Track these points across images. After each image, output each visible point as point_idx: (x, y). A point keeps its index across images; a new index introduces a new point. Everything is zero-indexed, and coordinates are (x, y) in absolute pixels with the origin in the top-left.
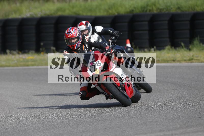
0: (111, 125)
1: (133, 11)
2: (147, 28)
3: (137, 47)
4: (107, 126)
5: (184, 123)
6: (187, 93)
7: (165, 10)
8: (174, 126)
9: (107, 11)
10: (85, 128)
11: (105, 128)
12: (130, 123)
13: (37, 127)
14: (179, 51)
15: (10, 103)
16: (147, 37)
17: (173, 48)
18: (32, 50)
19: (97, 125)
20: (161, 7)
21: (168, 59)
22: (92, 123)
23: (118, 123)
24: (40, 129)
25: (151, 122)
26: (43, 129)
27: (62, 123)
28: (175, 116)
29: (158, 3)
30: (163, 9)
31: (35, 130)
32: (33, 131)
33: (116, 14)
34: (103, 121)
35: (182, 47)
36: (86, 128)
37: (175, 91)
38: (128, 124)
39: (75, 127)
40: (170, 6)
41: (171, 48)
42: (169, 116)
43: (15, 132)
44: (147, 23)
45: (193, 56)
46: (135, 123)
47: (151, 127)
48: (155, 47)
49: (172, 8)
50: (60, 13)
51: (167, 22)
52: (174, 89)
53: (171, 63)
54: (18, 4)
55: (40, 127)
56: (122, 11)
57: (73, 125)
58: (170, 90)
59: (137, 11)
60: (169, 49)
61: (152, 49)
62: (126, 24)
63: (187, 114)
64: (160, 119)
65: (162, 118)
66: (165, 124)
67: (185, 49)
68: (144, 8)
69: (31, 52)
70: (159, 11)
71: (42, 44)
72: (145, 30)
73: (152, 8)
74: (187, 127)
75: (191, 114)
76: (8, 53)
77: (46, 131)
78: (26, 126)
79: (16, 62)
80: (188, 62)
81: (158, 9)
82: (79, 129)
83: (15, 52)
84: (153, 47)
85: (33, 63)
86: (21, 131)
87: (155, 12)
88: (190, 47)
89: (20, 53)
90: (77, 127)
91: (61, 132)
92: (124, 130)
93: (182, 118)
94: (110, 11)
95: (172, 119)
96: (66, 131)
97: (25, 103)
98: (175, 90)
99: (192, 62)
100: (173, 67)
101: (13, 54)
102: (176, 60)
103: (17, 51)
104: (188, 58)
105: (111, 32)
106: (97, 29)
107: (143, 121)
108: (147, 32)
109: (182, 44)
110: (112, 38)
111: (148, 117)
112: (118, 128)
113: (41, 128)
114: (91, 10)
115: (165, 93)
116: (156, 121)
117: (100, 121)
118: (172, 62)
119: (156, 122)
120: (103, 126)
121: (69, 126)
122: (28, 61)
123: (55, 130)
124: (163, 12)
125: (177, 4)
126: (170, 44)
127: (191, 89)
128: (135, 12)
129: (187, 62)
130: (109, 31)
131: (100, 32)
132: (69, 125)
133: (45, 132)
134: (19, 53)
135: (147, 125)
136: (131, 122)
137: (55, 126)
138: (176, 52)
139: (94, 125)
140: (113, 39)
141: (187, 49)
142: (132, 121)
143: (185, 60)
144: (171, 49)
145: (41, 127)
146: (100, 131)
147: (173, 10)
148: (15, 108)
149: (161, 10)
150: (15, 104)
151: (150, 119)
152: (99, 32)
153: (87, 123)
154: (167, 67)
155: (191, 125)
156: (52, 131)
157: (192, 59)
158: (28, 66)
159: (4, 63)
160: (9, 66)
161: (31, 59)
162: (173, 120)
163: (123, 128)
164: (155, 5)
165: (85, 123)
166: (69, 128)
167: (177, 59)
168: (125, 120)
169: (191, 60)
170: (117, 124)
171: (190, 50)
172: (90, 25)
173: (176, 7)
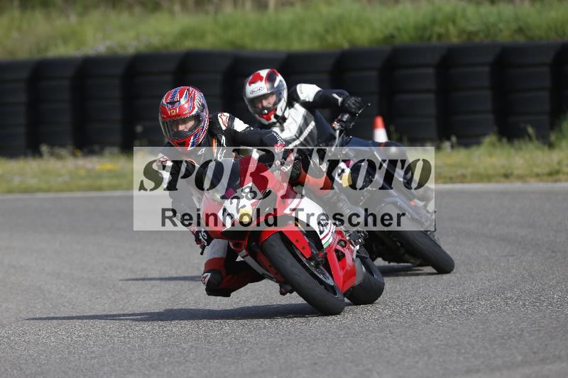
0: (331, 353)
1: (392, 37)
2: (431, 84)
3: (405, 139)
4: (321, 358)
5: (535, 350)
6: (542, 265)
7: (481, 35)
8: (506, 359)
9: (322, 39)
10: (259, 363)
11: (316, 364)
12: (385, 349)
13: (126, 361)
14: (521, 149)
15: (50, 292)
16: (432, 110)
17: (505, 140)
18: (112, 144)
19: (293, 355)
20: (471, 28)
21: (491, 172)
22: (277, 349)
23: (351, 349)
24: (135, 367)
25: (443, 347)
26: (142, 366)
27: (194, 350)
28: (511, 329)
29: (464, 16)
30: (476, 33)
31: (119, 367)
32: (114, 372)
33: (346, 46)
34: (308, 344)
35: (530, 138)
36: (262, 363)
37: (508, 261)
38: (377, 351)
39: (230, 359)
40: (495, 25)
41: (500, 140)
42: (492, 329)
43: (64, 372)
44: (431, 71)
45: (559, 163)
46: (399, 349)
47: (441, 360)
48: (454, 139)
49: (501, 30)
50: (189, 44)
51: (487, 69)
52: (505, 256)
53: (498, 182)
54: (73, 19)
55: (133, 359)
56: (363, 37)
57: (224, 356)
58: (495, 258)
59: (404, 39)
60: (493, 145)
61: (447, 144)
62: (374, 74)
63: (543, 324)
64: (467, 339)
65: (474, 336)
66: (481, 352)
67: (536, 143)
68: (424, 28)
69: (107, 151)
70: (465, 37)
71: (139, 129)
72: (427, 91)
73: (447, 30)
74: (543, 361)
75: (554, 325)
76: (46, 156)
77: (150, 371)
78: (95, 358)
79: (67, 178)
80: (547, 181)
81: (462, 32)
82: (242, 364)
83: (63, 152)
84: (448, 139)
85: (114, 182)
86: (82, 371)
87: (455, 40)
88: (553, 137)
89: (79, 153)
90: (236, 360)
91: (191, 375)
92: (368, 370)
93: (531, 336)
94: (330, 39)
95: (502, 337)
96: (206, 372)
97: (92, 294)
98: (510, 258)
99: (556, 181)
100: (504, 193)
101: (59, 157)
102: (512, 174)
103: (71, 148)
104: (547, 170)
105: (340, 99)
106: (302, 93)
107: (420, 345)
108: (431, 96)
109: (530, 130)
110: (342, 117)
111: (434, 331)
112: (352, 362)
113: (137, 362)
114: (275, 36)
115: (482, 267)
116: (456, 343)
117: (299, 342)
118: (503, 179)
119: (457, 347)
120: (309, 357)
121: (214, 357)
122: (99, 176)
123: (176, 369)
124: (477, 40)
125: (517, 19)
126: (495, 128)
127: (554, 255)
128: (398, 42)
129: (541, 181)
130: (333, 97)
131: (311, 100)
132: (213, 355)
133: (147, 372)
134: (74, 155)
135: (430, 356)
136: (386, 346)
137: (174, 358)
138: (513, 151)
139: (284, 354)
140: (344, 120)
141: (544, 143)
142: (388, 343)
143: (538, 175)
144: (498, 144)
145: (135, 361)
146: (300, 371)
147: (505, 37)
148: (64, 306)
149: (471, 34)
150: (65, 294)
151: (440, 338)
152: (307, 100)
153: (264, 349)
154: (487, 193)
155: (554, 356)
156: (166, 370)
157: (558, 172)
158: (100, 189)
159: (33, 182)
160: (48, 191)
161: (110, 171)
162: (503, 341)
163: (365, 362)
164: (454, 22)
165: (258, 349)
166: (215, 361)
167: (516, 172)
168: (370, 342)
169: (553, 174)
170: (348, 353)
171: (551, 146)
172: (281, 81)
173: (514, 26)
